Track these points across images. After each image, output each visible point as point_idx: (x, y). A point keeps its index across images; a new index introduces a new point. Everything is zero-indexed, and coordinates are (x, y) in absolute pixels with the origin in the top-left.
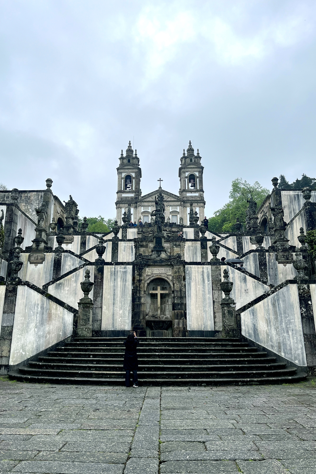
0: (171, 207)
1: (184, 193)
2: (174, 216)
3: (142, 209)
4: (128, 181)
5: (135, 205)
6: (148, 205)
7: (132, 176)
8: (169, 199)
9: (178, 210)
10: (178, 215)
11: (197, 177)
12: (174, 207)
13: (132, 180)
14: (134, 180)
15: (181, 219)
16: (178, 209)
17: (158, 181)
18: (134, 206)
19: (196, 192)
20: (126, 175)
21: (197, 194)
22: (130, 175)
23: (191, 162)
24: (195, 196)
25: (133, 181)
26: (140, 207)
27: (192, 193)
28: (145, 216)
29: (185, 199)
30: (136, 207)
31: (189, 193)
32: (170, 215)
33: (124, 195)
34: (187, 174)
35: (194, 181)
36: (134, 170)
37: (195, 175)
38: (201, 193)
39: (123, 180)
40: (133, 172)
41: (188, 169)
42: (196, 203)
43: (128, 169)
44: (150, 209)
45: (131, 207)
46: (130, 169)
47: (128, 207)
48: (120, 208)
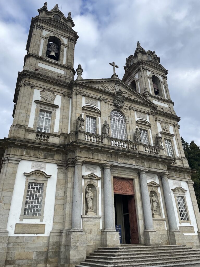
0: (136, 113)
1: (150, 98)
2: (143, 129)
3: (84, 102)
4: (54, 46)
5: (67, 90)
6: (95, 96)
7: (63, 42)
8: (132, 98)
9: (149, 121)
10: (150, 130)
11: (162, 83)
12: (141, 114)
13: (62, 48)
14: (65, 49)
16: (148, 119)
17: (110, 64)
18: (62, 92)
19: (165, 102)
22: (59, 38)
24: (166, 108)
25: (63, 51)
26: (80, 95)
27: (160, 101)
28: (88, 116)
34: (149, 74)
37: (158, 78)
38: (171, 105)
40: (65, 37)
41: (149, 67)
42: (169, 117)
43: (55, 28)
44: (99, 105)
45: (55, 93)
46: (59, 30)
47: (49, 90)
48: (32, 87)
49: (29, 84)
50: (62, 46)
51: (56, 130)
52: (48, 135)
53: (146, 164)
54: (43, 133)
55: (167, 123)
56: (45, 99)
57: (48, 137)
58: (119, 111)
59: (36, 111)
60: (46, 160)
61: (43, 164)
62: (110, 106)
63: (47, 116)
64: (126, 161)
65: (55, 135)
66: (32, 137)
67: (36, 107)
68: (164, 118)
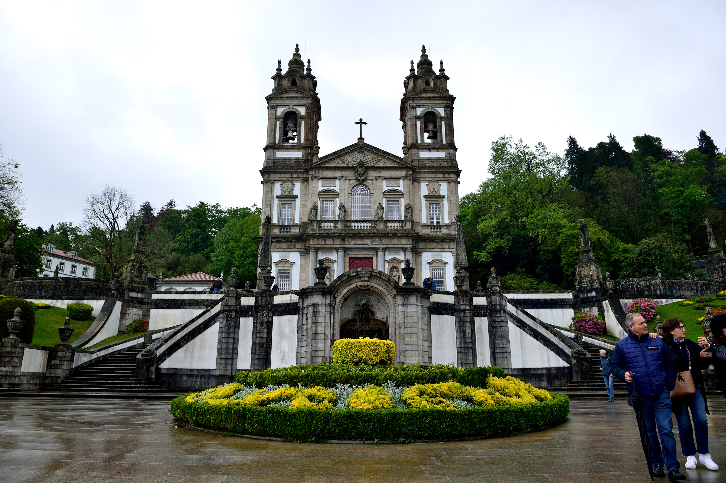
0: (384, 182)
1: (414, 151)
2: (392, 201)
3: (320, 186)
4: (290, 124)
5: (305, 176)
6: (333, 176)
7: (300, 113)
8: (381, 164)
9: (401, 188)
10: (402, 199)
11: (442, 118)
12: (392, 182)
13: (298, 123)
14: (303, 122)
15: (409, 208)
16: (402, 186)
17: (357, 123)
18: (301, 179)
19: (440, 150)
20: (287, 111)
21: (442, 154)
22: (294, 110)
23: (427, 87)
24: (439, 159)
25: (301, 125)
26: (316, 180)
27: (432, 150)
28: (325, 201)
29: (416, 164)
30: (306, 181)
31: (424, 150)
32: (384, 199)
33: (280, 154)
34: (419, 111)
35: (435, 127)
36: (304, 101)
37: (436, 112)
38: (451, 151)
39: (278, 123)
40: (301, 105)
41: (422, 100)
42: (440, 173)
43: (290, 99)
44: (337, 186)
45: (294, 182)
46: (295, 99)
47: (288, 181)
48: (272, 183)
49: (269, 181)
50: (299, 120)
51: (297, 221)
52: (289, 227)
53: (384, 241)
54: (286, 226)
55: (437, 181)
56: (285, 192)
57: (290, 229)
58: (363, 185)
59: (279, 207)
60: (289, 250)
61: (288, 253)
62: (351, 182)
63: (288, 208)
64: (359, 242)
65: (296, 225)
66: (276, 231)
67: (277, 202)
68: (433, 176)
